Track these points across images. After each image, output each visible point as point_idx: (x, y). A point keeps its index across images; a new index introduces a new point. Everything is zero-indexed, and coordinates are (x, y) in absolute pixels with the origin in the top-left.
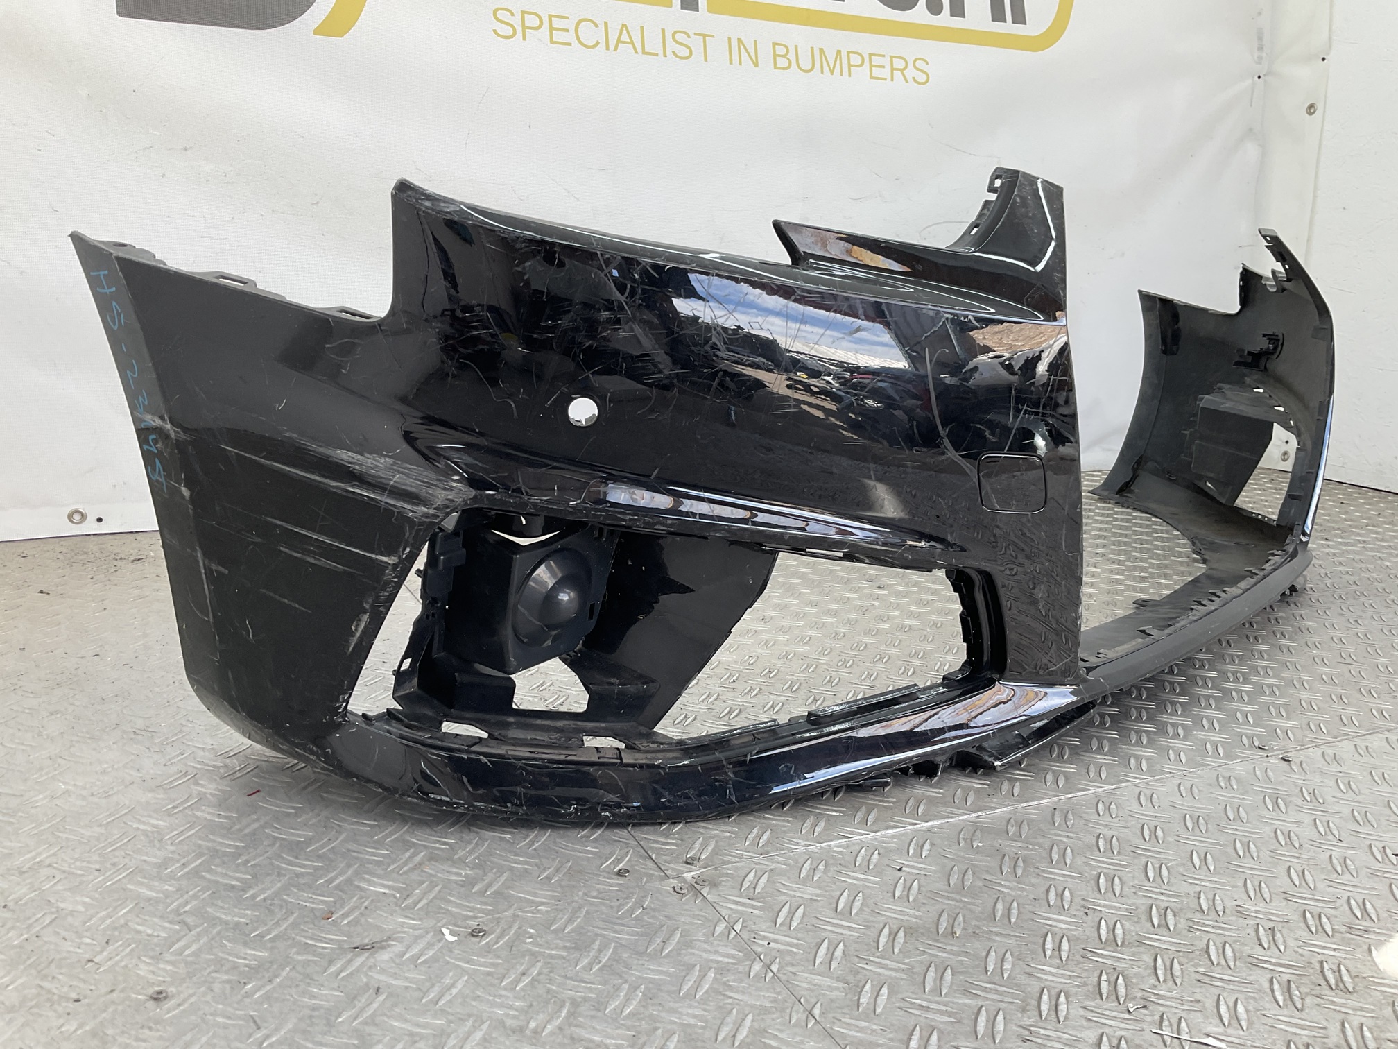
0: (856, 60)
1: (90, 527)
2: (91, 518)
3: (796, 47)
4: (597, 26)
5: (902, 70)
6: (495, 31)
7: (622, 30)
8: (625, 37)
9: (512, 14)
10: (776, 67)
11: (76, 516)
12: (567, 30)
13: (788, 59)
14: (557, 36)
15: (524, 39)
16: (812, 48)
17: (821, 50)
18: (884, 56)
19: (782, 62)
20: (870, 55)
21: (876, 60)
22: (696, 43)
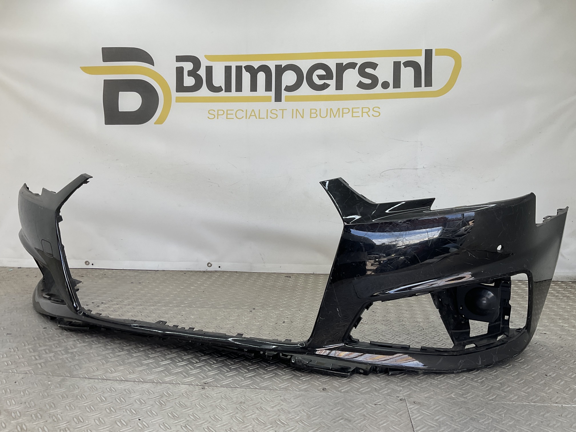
0: (346, 111)
1: (90, 266)
2: (91, 264)
3: (320, 109)
4: (243, 111)
5: (367, 113)
6: (208, 117)
7: (252, 112)
8: (253, 114)
9: (214, 111)
10: (311, 117)
11: (87, 263)
12: (232, 114)
13: (317, 114)
14: (229, 116)
15: (218, 118)
16: (327, 109)
17: (331, 109)
18: (359, 108)
19: (313, 115)
20: (353, 108)
21: (355, 110)
22: (279, 113)
